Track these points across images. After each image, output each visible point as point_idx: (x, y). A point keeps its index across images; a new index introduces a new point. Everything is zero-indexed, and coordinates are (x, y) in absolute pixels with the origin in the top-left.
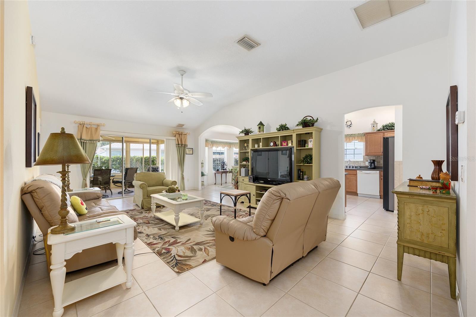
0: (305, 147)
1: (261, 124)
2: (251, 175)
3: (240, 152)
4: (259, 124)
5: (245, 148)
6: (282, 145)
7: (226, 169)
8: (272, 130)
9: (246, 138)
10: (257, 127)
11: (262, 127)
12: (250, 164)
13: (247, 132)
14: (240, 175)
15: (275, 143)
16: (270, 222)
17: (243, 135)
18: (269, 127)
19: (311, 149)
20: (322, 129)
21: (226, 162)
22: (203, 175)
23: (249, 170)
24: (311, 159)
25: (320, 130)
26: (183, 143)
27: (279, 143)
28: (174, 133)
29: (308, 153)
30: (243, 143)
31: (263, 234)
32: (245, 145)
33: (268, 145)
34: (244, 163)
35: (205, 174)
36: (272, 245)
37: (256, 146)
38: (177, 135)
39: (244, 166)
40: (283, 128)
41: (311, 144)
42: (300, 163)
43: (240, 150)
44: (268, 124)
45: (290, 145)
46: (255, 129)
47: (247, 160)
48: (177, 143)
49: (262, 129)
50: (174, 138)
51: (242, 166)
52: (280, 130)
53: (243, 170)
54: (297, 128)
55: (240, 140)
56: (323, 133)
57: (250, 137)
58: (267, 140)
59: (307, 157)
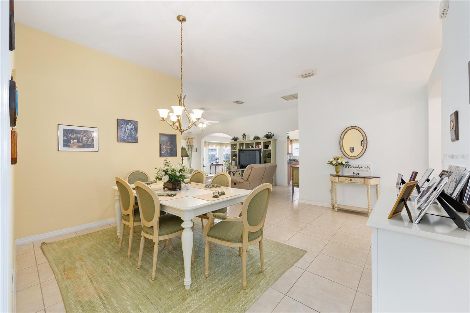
0: (268, 149)
1: (244, 135)
2: (238, 165)
3: (232, 151)
4: (243, 135)
5: (235, 148)
6: (256, 147)
7: (218, 163)
8: (250, 139)
9: (235, 143)
10: (242, 137)
11: (245, 136)
12: (238, 158)
13: (236, 139)
14: (232, 165)
15: (252, 146)
16: (248, 176)
17: (233, 141)
18: (249, 136)
19: (271, 150)
20: (276, 139)
21: (218, 158)
22: (204, 166)
23: (237, 162)
24: (271, 156)
25: (276, 140)
26: (191, 145)
27: (254, 146)
28: (185, 137)
29: (269, 152)
30: (233, 146)
31: (246, 180)
32: (235, 147)
33: (248, 147)
34: (234, 158)
35: (205, 166)
36: (249, 183)
37: (241, 148)
38: (187, 139)
39: (234, 160)
40: (257, 138)
41: (270, 148)
42: (265, 157)
43: (232, 150)
44: (248, 135)
45: (260, 148)
46: (240, 137)
47: (236, 156)
48: (187, 145)
49: (244, 137)
50: (185, 141)
51: (233, 160)
52: (255, 139)
53: (234, 162)
54: (264, 138)
55: (232, 144)
56: (277, 142)
57: (238, 142)
58: (248, 145)
59: (268, 154)
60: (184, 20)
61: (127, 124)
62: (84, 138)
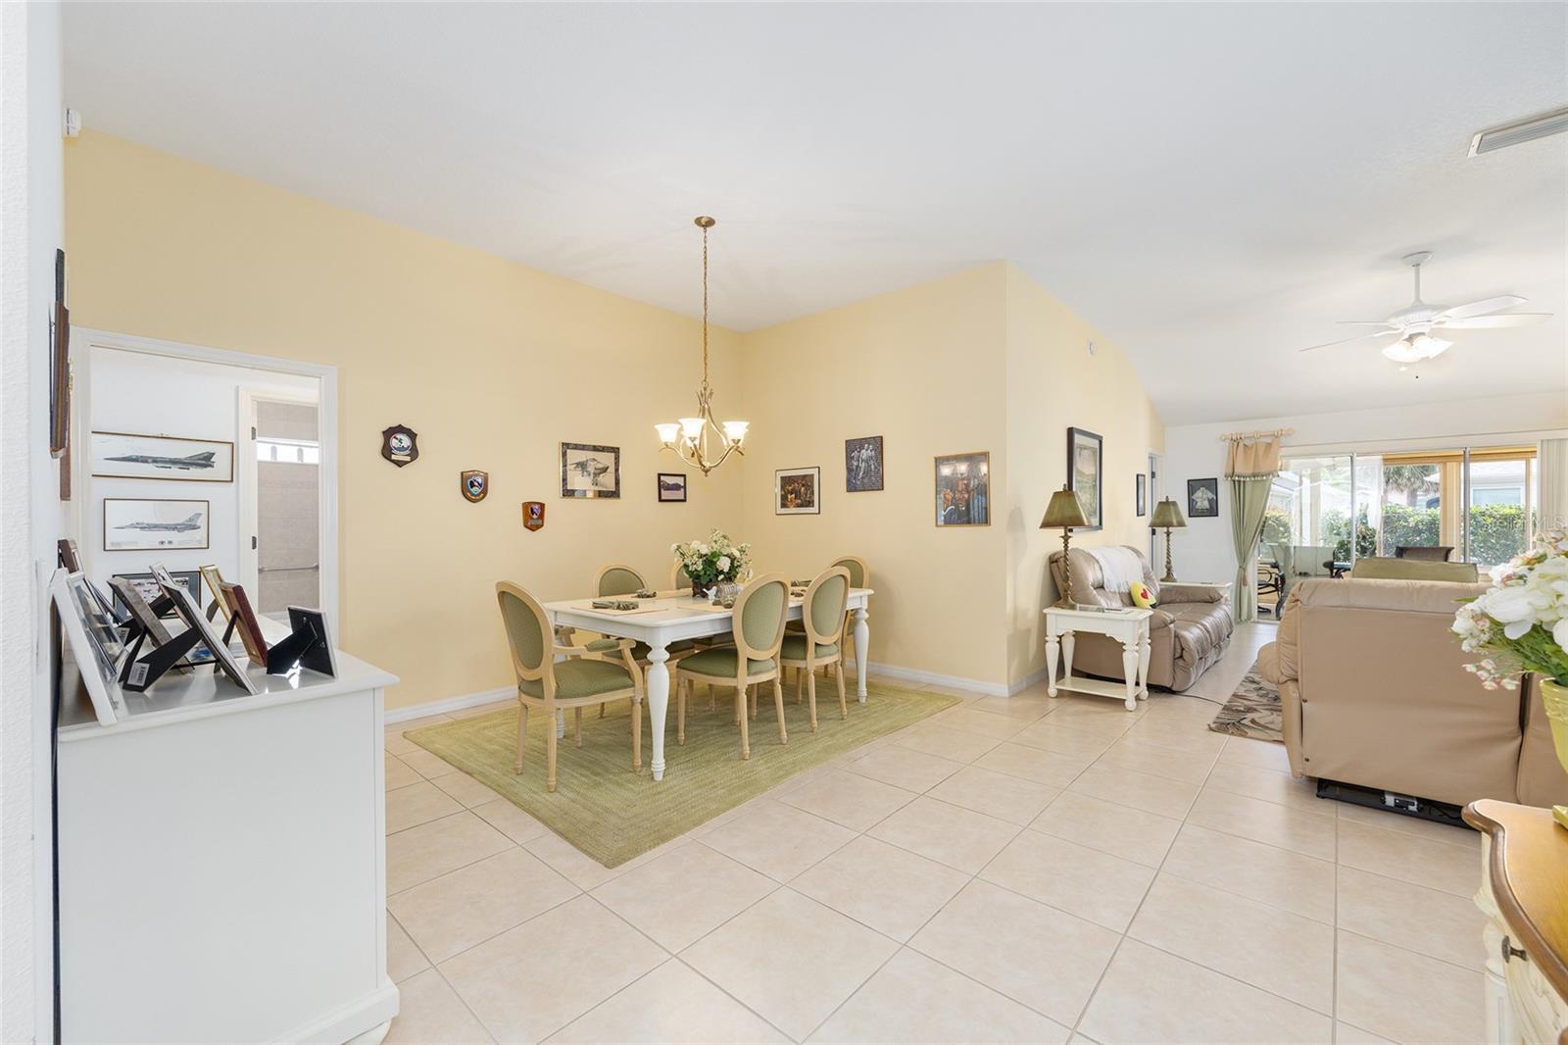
60: (710, 222)
61: (861, 448)
62: (803, 489)
